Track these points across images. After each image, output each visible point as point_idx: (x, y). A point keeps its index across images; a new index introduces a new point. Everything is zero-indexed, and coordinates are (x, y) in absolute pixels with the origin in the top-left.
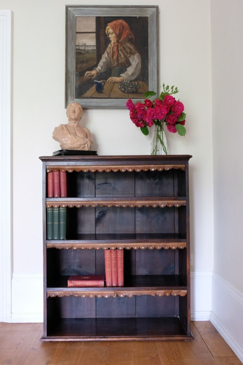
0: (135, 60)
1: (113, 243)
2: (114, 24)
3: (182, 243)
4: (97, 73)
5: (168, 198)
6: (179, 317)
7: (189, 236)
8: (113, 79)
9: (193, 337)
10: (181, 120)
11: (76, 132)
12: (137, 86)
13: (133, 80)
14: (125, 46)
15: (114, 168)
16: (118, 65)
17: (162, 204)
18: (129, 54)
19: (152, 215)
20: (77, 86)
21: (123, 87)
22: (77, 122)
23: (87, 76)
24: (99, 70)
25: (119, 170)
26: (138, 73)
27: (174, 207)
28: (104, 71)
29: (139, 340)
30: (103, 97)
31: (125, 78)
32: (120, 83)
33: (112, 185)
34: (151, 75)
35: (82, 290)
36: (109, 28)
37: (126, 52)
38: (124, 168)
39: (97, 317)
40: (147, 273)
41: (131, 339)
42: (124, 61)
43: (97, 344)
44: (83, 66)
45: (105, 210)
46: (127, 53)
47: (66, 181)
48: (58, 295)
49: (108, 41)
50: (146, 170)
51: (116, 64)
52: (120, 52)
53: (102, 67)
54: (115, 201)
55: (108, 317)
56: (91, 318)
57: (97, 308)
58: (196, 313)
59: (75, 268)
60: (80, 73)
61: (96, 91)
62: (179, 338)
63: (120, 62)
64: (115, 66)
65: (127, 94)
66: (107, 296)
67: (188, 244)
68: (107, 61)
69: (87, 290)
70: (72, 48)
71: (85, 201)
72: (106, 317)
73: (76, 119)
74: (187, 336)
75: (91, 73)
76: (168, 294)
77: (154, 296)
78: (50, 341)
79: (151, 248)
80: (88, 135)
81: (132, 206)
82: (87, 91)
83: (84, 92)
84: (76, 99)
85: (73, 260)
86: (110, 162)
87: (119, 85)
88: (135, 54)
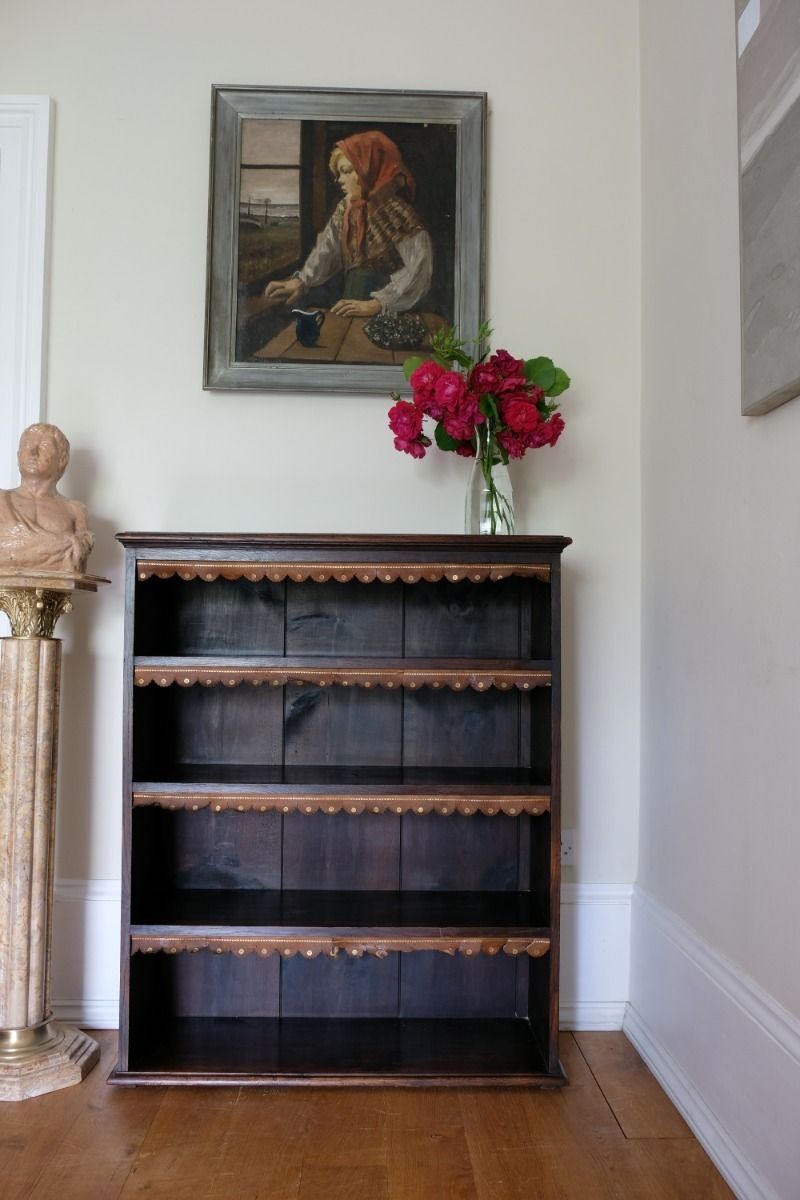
0: (416, 252)
1: (334, 793)
2: (356, 144)
3: (538, 799)
4: (302, 287)
5: (497, 662)
6: (527, 1018)
7: (560, 778)
8: (349, 306)
9: (565, 1079)
11: (35, 515)
12: (420, 329)
13: (408, 311)
14: (387, 211)
15: (340, 570)
16: (364, 264)
17: (481, 679)
18: (398, 233)
19: (453, 711)
20: (241, 324)
21: (377, 331)
23: (271, 295)
24: (308, 277)
25: (355, 577)
26: (423, 289)
27: (515, 691)
28: (322, 283)
29: (403, 1085)
30: (319, 359)
31: (383, 303)
32: (370, 319)
33: (335, 621)
34: (463, 297)
35: (236, 934)
36: (339, 155)
37: (388, 226)
38: (370, 570)
39: (285, 1015)
40: (436, 884)
41: (379, 1082)
42: (381, 253)
43: (281, 1095)
44: (261, 266)
45: (314, 694)
46: (393, 230)
48: (166, 946)
49: (336, 193)
50: (434, 578)
51: (358, 261)
52: (371, 227)
53: (316, 270)
54: (339, 669)
55: (315, 1015)
56: (264, 1019)
57: (284, 987)
58: (580, 1005)
59: (221, 867)
60: (251, 287)
61: (296, 342)
62: (526, 1081)
63: (369, 257)
64: (355, 269)
65: (389, 353)
66: (310, 953)
67: (556, 801)
68: (332, 251)
69: (252, 934)
70: (229, 212)
71: (251, 668)
72: (309, 1015)
73: (41, 476)
74: (547, 1077)
75: (283, 287)
76: (492, 950)
77: (453, 954)
78: (137, 1086)
79: (445, 810)
81: (390, 685)
82: (271, 339)
83: (261, 342)
84: (238, 364)
85: (216, 843)
86: (327, 552)
87: (365, 324)
88: (415, 235)
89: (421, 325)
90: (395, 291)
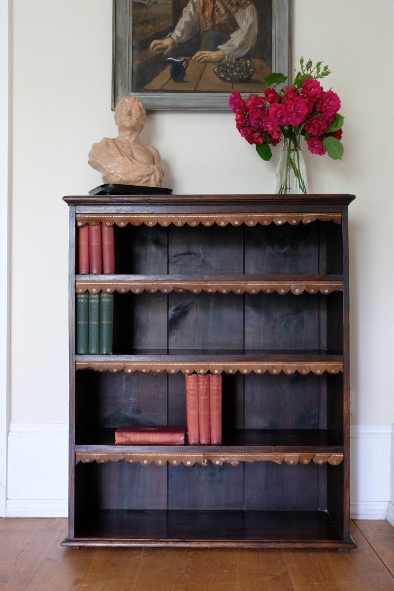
0: (247, 19)
1: (203, 361)
3: (335, 364)
4: (174, 43)
5: (308, 276)
6: (326, 511)
7: (349, 350)
8: (204, 55)
9: (353, 544)
10: (334, 129)
11: (132, 153)
12: (250, 69)
13: (242, 57)
15: (205, 218)
16: (213, 27)
17: (297, 287)
18: (235, 6)
19: (277, 314)
20: (135, 68)
21: (223, 71)
22: (135, 134)
23: (154, 49)
24: (177, 37)
25: (215, 223)
26: (251, 43)
27: (319, 294)
28: (186, 40)
29: (250, 547)
30: (185, 89)
31: (226, 53)
32: (217, 64)
33: (200, 256)
34: (277, 49)
35: (142, 451)
37: (228, 2)
38: (224, 219)
39: (170, 508)
40: (267, 425)
41: (234, 545)
42: (225, 20)
43: (169, 552)
44: (147, 30)
45: (187, 304)
47: (113, 243)
48: (97, 458)
50: (266, 223)
51: (209, 25)
52: (218, 3)
53: (182, 32)
54: (206, 281)
55: (190, 509)
56: (158, 510)
57: (170, 491)
58: (360, 503)
59: (129, 414)
60: (141, 44)
61: (170, 79)
62: (328, 545)
63: (217, 23)
64: (208, 30)
65: (230, 85)
66: (189, 463)
67: (347, 365)
68: (192, 19)
69: (152, 451)
71: (150, 281)
72: (186, 508)
73: (133, 129)
74: (343, 543)
75: (161, 44)
77: (280, 464)
78: (80, 547)
79: (275, 371)
80: (155, 159)
81: (239, 291)
82: (154, 77)
83: (148, 79)
84: (133, 94)
85: (126, 399)
86: (197, 207)
87: (214, 67)
88: (247, 7)
89: (250, 66)
90: (234, 45)
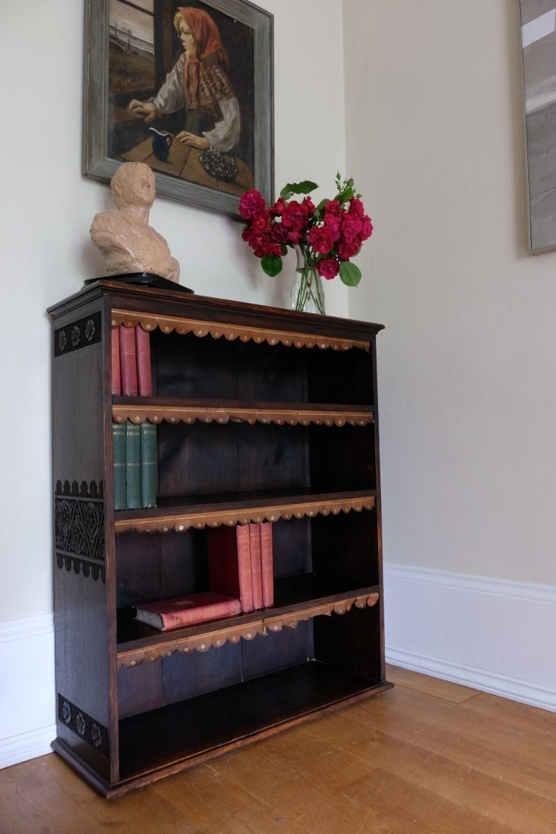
0: (230, 110)
1: (259, 506)
2: (192, 15)
3: (370, 499)
4: (156, 111)
6: (314, 660)
7: (380, 483)
8: (189, 137)
9: (391, 683)
12: (234, 169)
13: (227, 153)
14: (212, 74)
16: (198, 108)
18: (219, 93)
21: (207, 162)
23: (134, 111)
24: (160, 105)
26: (235, 140)
27: (357, 426)
28: (171, 113)
30: (169, 172)
31: (211, 142)
32: (203, 152)
36: (180, 18)
37: (213, 86)
44: (125, 83)
46: (216, 89)
47: (149, 354)
48: (145, 656)
49: (179, 48)
50: (310, 345)
51: (195, 104)
52: (202, 82)
53: (166, 101)
54: (261, 409)
60: (120, 100)
61: (152, 154)
64: (193, 110)
65: (215, 180)
66: (249, 636)
67: (379, 499)
68: (177, 91)
70: (102, 29)
71: (204, 407)
74: (382, 686)
75: (142, 107)
76: (349, 607)
77: (330, 615)
81: (292, 422)
82: (134, 146)
83: (127, 146)
84: (110, 160)
87: (199, 154)
88: (230, 98)
89: (234, 166)
90: (218, 136)
